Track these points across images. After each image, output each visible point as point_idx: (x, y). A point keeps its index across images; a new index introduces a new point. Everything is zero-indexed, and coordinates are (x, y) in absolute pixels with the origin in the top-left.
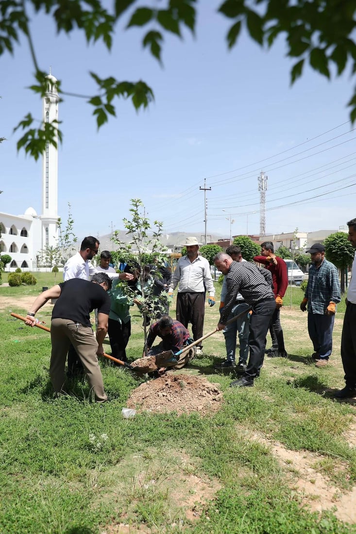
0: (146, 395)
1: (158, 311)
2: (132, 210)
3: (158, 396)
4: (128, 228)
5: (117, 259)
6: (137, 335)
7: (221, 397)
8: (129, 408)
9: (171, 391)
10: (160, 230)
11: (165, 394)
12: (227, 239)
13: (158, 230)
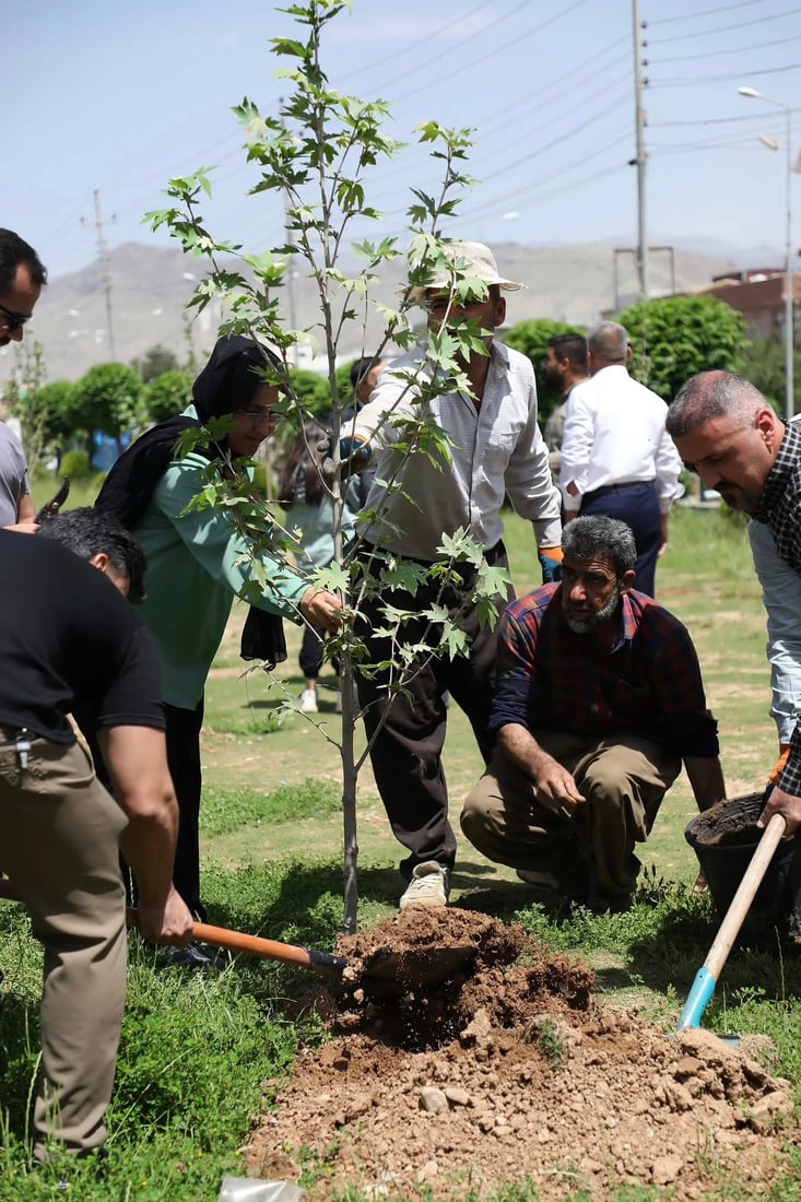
0: (356, 1106)
1: (421, 647)
2: (286, 48)
3: (423, 1106)
4: (265, 161)
5: (142, 402)
6: (278, 798)
7: (783, 1109)
8: (262, 1176)
9: (493, 1077)
10: (455, 178)
11: (461, 1095)
12: (766, 272)
13: (443, 175)
